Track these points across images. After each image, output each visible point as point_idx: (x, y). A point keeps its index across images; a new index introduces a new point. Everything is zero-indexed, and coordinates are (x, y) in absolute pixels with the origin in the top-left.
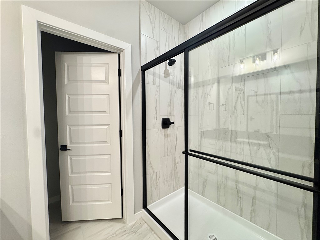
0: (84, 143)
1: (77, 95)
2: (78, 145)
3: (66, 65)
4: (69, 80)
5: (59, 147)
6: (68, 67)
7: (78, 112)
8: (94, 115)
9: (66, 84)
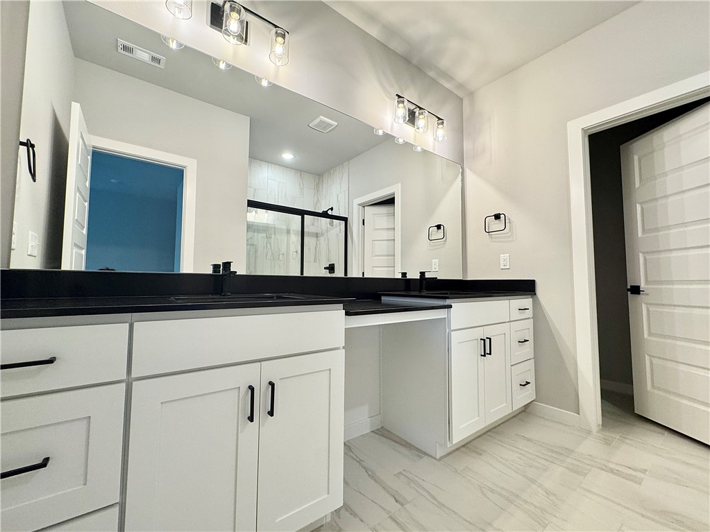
0: (672, 282)
1: (656, 199)
2: (659, 287)
3: (636, 158)
4: (641, 180)
5: (629, 287)
6: (640, 161)
7: (657, 230)
8: (689, 228)
9: (636, 187)
